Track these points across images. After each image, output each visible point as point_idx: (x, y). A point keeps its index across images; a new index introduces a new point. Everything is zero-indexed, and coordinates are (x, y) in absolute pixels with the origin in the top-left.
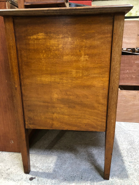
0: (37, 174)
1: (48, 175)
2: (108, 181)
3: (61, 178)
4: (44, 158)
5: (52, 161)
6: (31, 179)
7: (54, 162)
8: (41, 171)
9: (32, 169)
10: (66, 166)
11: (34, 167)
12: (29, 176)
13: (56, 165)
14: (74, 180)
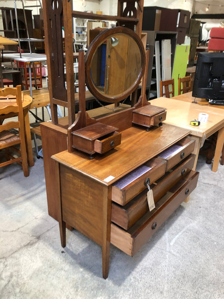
0: (68, 251)
1: (73, 255)
2: (104, 280)
3: (79, 261)
4: (80, 242)
5: (83, 246)
6: (63, 252)
7: (84, 248)
8: (71, 250)
9: (67, 246)
10: (89, 255)
11: (70, 245)
12: (63, 249)
13: (83, 251)
14: (84, 267)
